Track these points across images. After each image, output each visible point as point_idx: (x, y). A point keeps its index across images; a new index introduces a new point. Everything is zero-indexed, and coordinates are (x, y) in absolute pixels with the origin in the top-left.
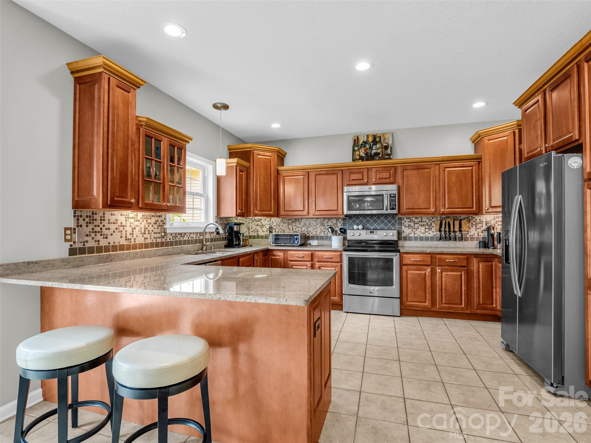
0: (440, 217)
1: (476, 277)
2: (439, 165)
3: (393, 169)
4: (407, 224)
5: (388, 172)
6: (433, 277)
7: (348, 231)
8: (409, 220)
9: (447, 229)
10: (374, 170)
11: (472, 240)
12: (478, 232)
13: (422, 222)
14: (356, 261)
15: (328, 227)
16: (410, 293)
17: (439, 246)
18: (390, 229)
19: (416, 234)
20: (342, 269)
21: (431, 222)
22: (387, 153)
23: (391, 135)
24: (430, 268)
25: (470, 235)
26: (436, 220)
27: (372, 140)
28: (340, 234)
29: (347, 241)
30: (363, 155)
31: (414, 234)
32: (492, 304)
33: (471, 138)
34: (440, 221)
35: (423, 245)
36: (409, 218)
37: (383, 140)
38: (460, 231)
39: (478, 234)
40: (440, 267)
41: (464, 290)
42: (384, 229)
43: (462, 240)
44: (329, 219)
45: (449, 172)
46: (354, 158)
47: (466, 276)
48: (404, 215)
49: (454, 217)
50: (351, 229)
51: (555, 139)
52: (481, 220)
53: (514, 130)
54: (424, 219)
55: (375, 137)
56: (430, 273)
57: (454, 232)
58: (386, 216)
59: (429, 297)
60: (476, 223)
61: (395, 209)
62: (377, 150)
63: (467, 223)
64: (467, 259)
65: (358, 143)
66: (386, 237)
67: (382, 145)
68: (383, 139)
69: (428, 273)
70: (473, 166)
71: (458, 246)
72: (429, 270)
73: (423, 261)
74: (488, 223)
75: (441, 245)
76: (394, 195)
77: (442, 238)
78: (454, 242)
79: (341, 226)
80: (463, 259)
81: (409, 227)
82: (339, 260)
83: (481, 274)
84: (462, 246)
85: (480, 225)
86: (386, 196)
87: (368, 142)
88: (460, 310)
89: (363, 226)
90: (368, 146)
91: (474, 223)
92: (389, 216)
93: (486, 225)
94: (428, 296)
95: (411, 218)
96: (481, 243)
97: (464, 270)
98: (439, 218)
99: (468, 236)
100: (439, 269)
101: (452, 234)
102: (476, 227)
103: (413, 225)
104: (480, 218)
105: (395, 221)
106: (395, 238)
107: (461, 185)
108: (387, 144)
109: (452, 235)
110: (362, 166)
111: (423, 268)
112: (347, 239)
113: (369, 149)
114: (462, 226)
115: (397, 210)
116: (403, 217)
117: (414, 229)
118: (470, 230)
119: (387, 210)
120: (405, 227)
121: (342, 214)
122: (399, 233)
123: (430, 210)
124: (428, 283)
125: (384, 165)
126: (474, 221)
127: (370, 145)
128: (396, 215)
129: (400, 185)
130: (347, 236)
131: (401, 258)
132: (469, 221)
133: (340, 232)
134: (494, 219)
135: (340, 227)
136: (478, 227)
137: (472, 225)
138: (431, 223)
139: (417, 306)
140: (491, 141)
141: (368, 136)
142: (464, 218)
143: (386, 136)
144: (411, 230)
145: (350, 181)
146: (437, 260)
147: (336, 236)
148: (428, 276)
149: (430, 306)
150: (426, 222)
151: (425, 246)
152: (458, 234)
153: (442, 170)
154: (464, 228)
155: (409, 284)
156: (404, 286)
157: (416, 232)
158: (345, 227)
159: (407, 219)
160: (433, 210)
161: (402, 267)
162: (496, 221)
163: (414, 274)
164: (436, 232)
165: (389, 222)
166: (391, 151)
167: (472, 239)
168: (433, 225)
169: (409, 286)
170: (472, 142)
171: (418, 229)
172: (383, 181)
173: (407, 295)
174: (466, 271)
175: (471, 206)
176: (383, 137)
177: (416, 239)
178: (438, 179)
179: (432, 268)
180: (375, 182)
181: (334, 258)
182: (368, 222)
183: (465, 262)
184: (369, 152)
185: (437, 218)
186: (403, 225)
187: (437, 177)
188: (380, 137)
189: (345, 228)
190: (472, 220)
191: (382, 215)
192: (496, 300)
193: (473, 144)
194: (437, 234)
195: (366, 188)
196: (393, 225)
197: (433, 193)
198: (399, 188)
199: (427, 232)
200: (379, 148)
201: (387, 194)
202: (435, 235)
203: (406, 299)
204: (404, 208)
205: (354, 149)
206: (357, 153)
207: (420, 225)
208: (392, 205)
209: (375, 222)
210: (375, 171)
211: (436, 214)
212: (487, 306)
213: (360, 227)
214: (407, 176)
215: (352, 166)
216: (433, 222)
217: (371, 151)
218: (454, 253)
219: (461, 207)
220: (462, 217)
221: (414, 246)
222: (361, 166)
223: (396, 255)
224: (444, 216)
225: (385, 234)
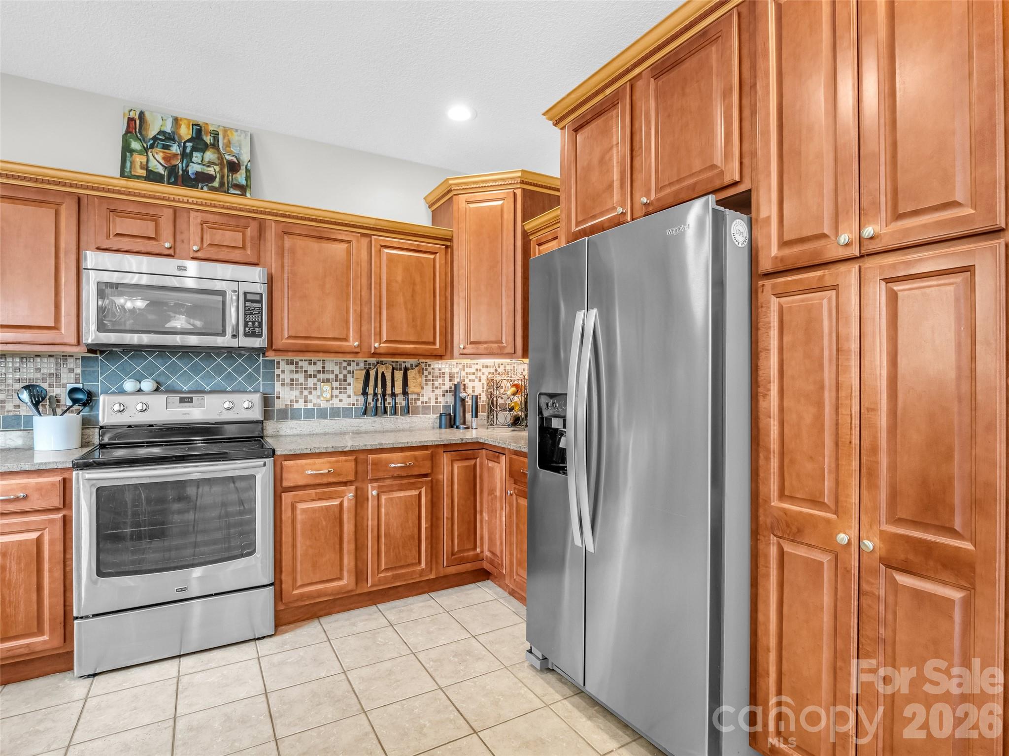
0: (365, 361)
1: (447, 495)
2: (369, 239)
3: (254, 225)
4: (287, 377)
5: (241, 232)
6: (359, 511)
7: (103, 400)
8: (293, 367)
9: (380, 390)
10: (195, 219)
11: (427, 412)
12: (436, 395)
13: (324, 372)
14: (128, 497)
15: (18, 386)
16: (301, 564)
17: (362, 429)
18: (242, 390)
19: (311, 401)
20: (68, 530)
21: (345, 372)
22: (235, 182)
23: (248, 138)
24: (353, 488)
25: (422, 403)
26: (357, 368)
27: (190, 137)
28: (71, 406)
29: (97, 430)
30: (161, 170)
31: (306, 401)
32: (475, 548)
33: (427, 196)
34: (365, 371)
35: (326, 430)
36: (292, 363)
37: (223, 144)
38: (405, 393)
39: (437, 399)
40: (375, 484)
41: (426, 528)
42: (224, 392)
43: (408, 412)
44: (22, 358)
45: (391, 258)
46: (128, 170)
47: (429, 496)
48: (280, 353)
49: (392, 362)
50: (114, 393)
51: (666, 186)
52: (443, 371)
53: (515, 191)
54: (329, 366)
55: (198, 131)
56: (353, 502)
57: (393, 395)
58: (231, 353)
59: (349, 564)
60: (433, 377)
61: (260, 336)
62: (204, 165)
63: (418, 375)
64: (433, 458)
65: (144, 133)
66: (231, 412)
67: (221, 158)
68: (226, 141)
69: (348, 503)
70: (437, 253)
71: (401, 426)
72: (351, 494)
73: (336, 473)
74: (454, 377)
75: (366, 426)
76: (257, 298)
77: (368, 409)
78: (393, 418)
79: (77, 381)
80: (424, 458)
81: (292, 385)
82: (56, 502)
83: (456, 486)
84: (408, 426)
85: (440, 380)
86: (234, 298)
87: (177, 138)
88: (415, 578)
89: (157, 383)
90: (175, 149)
91: (430, 377)
92: (240, 356)
93: (450, 381)
94: (348, 561)
95: (297, 363)
96: (443, 417)
97: (426, 482)
98: (362, 365)
99: (419, 403)
100: (373, 489)
101: (389, 400)
102: (433, 384)
103: (301, 380)
104: (440, 366)
105: (257, 370)
106: (256, 414)
107: (414, 290)
108: (236, 157)
109: (389, 403)
110: (154, 197)
111: (336, 492)
112: (98, 422)
113: (179, 157)
114: (409, 383)
115: (264, 340)
116: (276, 359)
117: (306, 389)
118: (423, 392)
119: (234, 336)
120: (283, 385)
121: (73, 340)
122: (267, 401)
123: (347, 344)
124: (348, 528)
125: (228, 208)
126: (430, 373)
127: (185, 148)
128: (262, 351)
129: (273, 271)
130: (98, 415)
131: (278, 471)
132: (421, 372)
133: (69, 403)
134: (464, 370)
135: (69, 387)
136: (436, 384)
137: (426, 380)
138: (345, 376)
139: (320, 594)
140: (472, 206)
141: (176, 121)
142: (412, 365)
143: (234, 137)
144: (297, 393)
145: (108, 237)
146: (370, 467)
147: (55, 413)
148: (349, 509)
149: (352, 586)
150: (333, 372)
151: (331, 430)
152: (401, 401)
153: (376, 252)
154: (412, 388)
155: (299, 539)
156: (286, 548)
157: (310, 397)
158: (89, 386)
159: (287, 363)
160: (356, 344)
161: (281, 497)
162: (467, 373)
163: (314, 510)
164: (356, 398)
165: (240, 371)
166: (248, 178)
167: (426, 409)
168: (350, 379)
169: (299, 545)
170: (428, 205)
171: (315, 389)
172: (223, 254)
173: (294, 571)
174: (430, 484)
175: (431, 340)
176: (224, 137)
177: (309, 414)
178: (366, 270)
179: (357, 489)
180: (199, 255)
181: (34, 496)
182: (174, 369)
183: (428, 464)
184: (180, 165)
185: (358, 364)
186: (278, 381)
187: (365, 265)
188: (216, 135)
189: (93, 390)
190: (426, 369)
191: (217, 350)
192: (482, 538)
193: (429, 210)
194: (357, 400)
195: (168, 265)
196: (251, 379)
197: (354, 303)
198: (270, 282)
199: (337, 396)
200: (210, 164)
201: (235, 291)
202: (353, 404)
203: (290, 582)
204: (284, 336)
205: (129, 145)
206: (139, 159)
207: (319, 380)
208: (250, 323)
209: (196, 370)
210: (199, 221)
211: (360, 355)
212: (465, 554)
213: (147, 385)
214: (293, 251)
215: (119, 192)
216: (349, 372)
217: (187, 166)
218: (407, 445)
219: (412, 339)
220: (409, 362)
221: (305, 433)
222: (149, 197)
223: (265, 465)
224: (373, 360)
225: (227, 405)
